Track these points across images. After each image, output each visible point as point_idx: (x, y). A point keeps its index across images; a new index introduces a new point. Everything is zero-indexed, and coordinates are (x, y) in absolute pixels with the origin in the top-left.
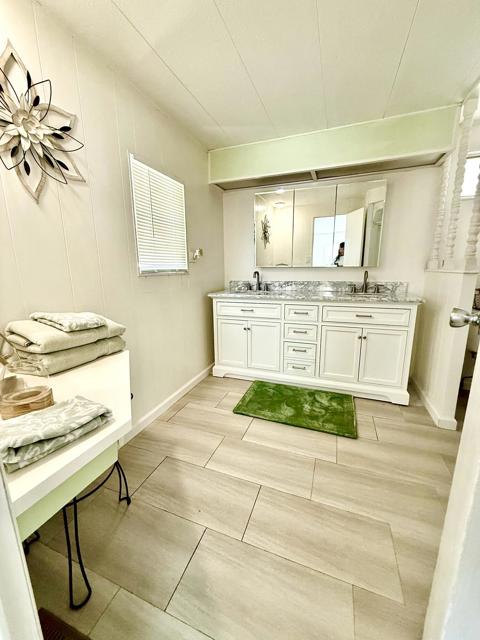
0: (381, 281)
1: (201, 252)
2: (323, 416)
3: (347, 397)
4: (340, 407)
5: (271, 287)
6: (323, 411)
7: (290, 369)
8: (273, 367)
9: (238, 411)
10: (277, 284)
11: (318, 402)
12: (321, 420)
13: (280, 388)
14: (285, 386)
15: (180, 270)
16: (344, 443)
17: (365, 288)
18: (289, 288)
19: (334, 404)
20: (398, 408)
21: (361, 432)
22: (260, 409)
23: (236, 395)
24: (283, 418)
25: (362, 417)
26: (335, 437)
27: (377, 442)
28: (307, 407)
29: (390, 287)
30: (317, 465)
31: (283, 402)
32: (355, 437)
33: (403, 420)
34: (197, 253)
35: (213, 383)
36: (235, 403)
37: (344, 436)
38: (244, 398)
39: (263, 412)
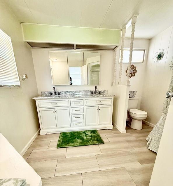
0: (100, 90)
1: (26, 77)
2: (91, 139)
3: (95, 130)
4: (95, 135)
5: (61, 94)
6: (91, 137)
7: (75, 125)
8: (68, 125)
9: (59, 146)
10: (63, 92)
11: (87, 135)
12: (92, 140)
13: (72, 133)
14: (73, 132)
15: (16, 86)
16: (101, 146)
17: (95, 92)
18: (68, 94)
19: (93, 134)
20: (110, 130)
21: (104, 141)
22: (68, 143)
23: (55, 141)
24: (78, 144)
25: (102, 136)
26: (98, 145)
27: (110, 143)
28: (85, 138)
29: (103, 92)
30: (97, 157)
31: (75, 138)
32: (103, 143)
33: (113, 134)
34: (24, 77)
35: (42, 138)
36: (56, 144)
37: (100, 144)
38: (59, 141)
39: (70, 144)
